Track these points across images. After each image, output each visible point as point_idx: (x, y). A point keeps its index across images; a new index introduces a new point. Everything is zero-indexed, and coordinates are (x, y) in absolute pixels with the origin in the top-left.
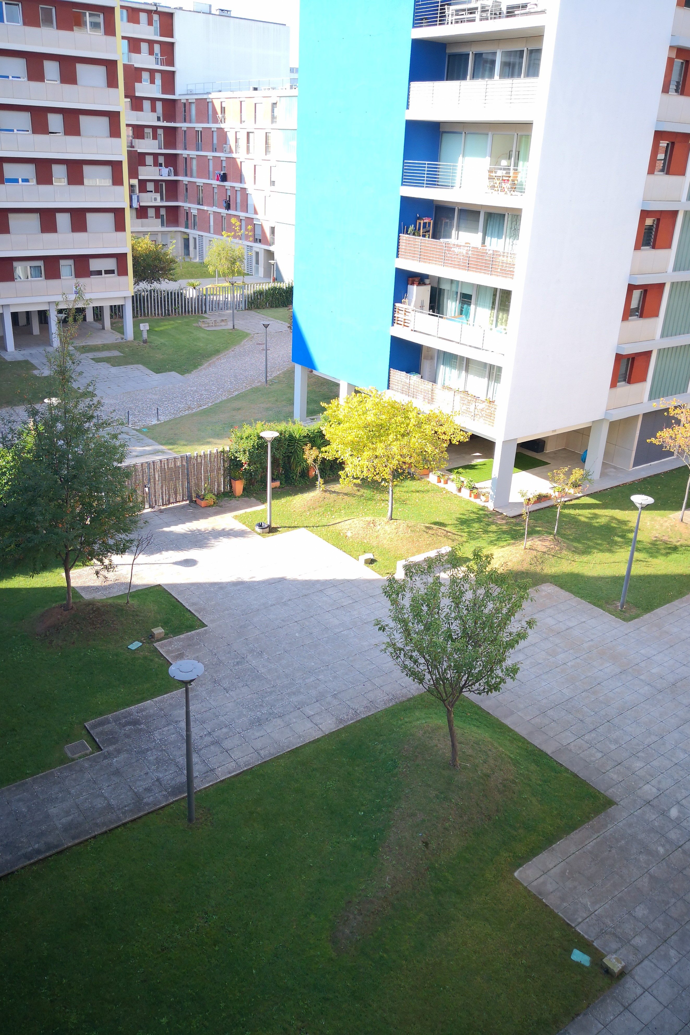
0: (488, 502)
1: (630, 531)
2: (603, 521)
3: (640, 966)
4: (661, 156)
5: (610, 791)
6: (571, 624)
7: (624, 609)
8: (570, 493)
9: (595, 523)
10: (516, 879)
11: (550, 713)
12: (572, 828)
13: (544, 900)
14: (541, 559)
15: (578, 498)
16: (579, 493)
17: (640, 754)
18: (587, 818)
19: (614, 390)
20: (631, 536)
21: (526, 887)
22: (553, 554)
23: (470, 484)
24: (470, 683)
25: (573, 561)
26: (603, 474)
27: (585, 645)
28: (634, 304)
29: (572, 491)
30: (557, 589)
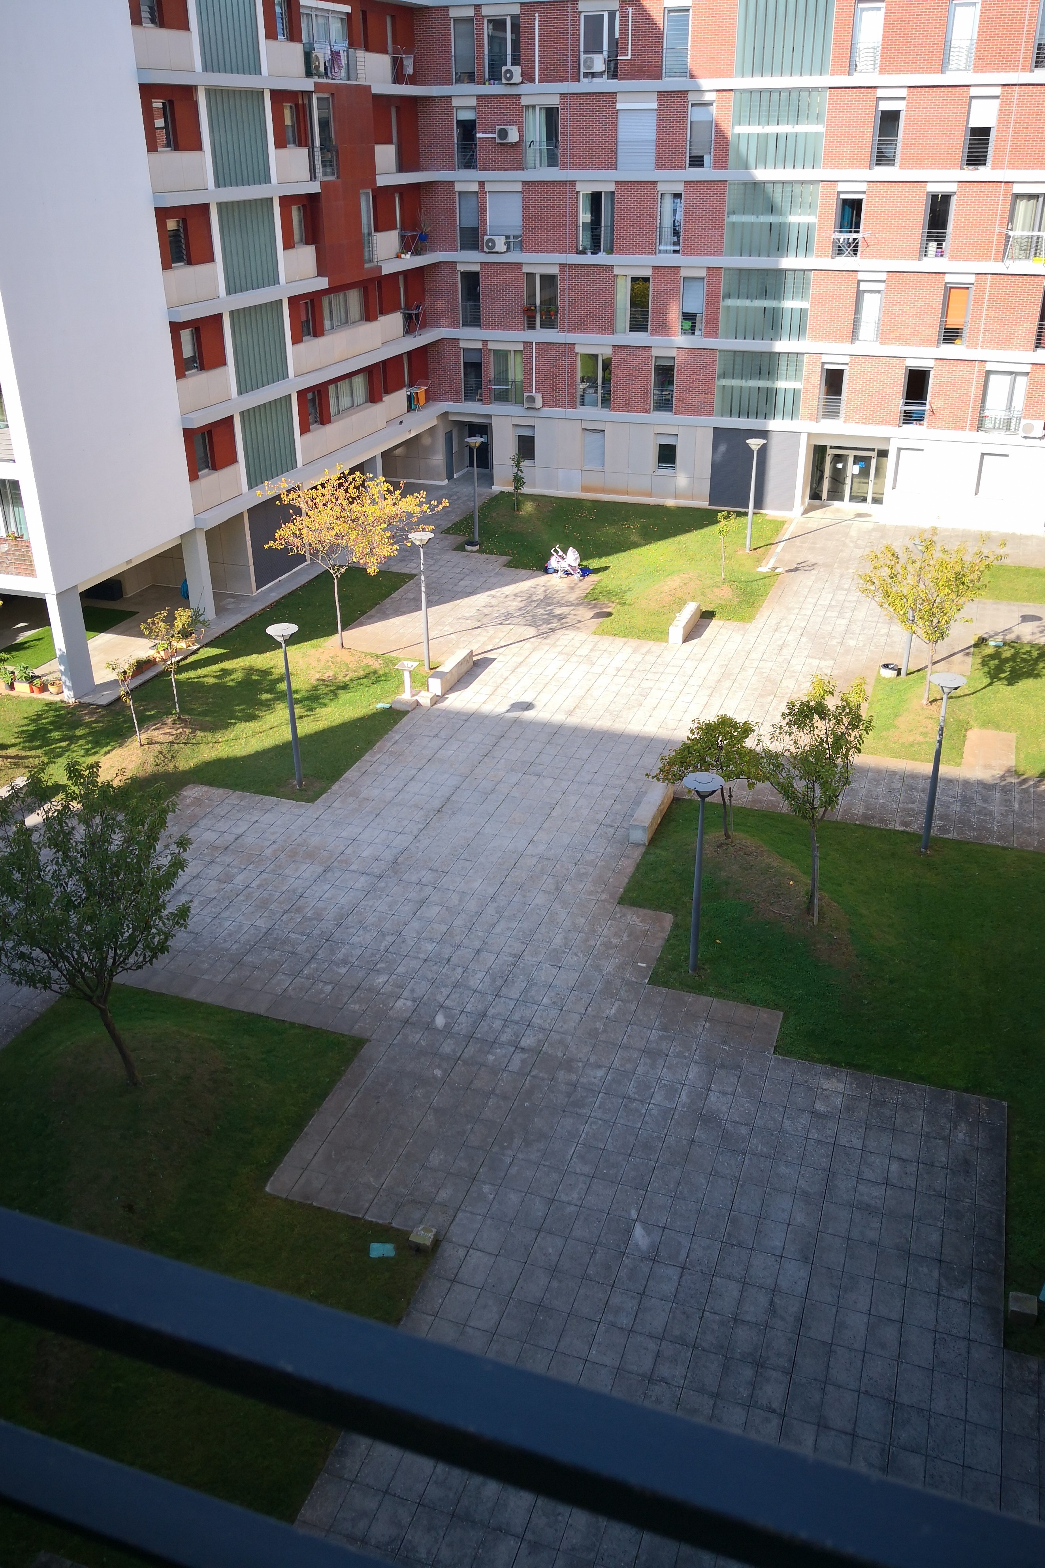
0: (62, 692)
1: (280, 680)
2: (238, 676)
3: (454, 1223)
4: (160, 123)
5: (356, 1027)
6: (240, 831)
7: (304, 787)
8: (180, 649)
9: (230, 681)
10: (270, 1194)
11: (249, 959)
12: (322, 1096)
13: (314, 1204)
14: (170, 751)
15: (195, 652)
16: (193, 644)
17: (378, 966)
18: (336, 1075)
19: (196, 483)
20: (283, 686)
21: (286, 1199)
22: (184, 741)
23: (25, 673)
24: (121, 959)
25: (216, 742)
26: (220, 610)
27: (268, 852)
28: (188, 351)
29: (182, 644)
30: (205, 789)
